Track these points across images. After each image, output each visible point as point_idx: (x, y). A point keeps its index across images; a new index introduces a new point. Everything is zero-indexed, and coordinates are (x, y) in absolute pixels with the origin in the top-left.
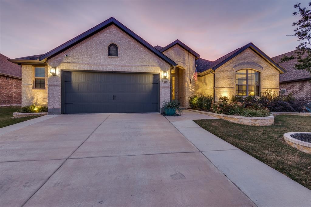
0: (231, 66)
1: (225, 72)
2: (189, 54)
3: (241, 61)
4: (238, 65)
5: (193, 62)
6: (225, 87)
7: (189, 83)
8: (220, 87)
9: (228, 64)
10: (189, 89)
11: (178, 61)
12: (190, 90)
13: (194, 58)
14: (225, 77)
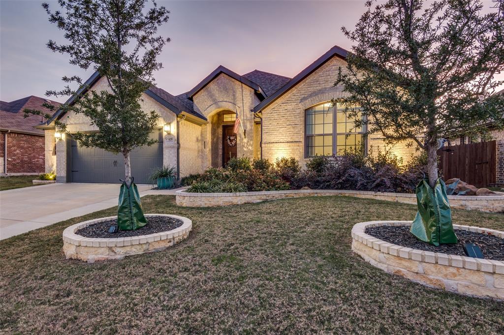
0: (294, 99)
1: (282, 114)
2: (244, 85)
3: (317, 88)
4: (310, 96)
5: (249, 99)
6: (281, 140)
7: (243, 136)
8: (273, 140)
9: (287, 97)
10: (243, 146)
11: (225, 100)
12: (245, 149)
13: (251, 92)
14: (281, 122)
